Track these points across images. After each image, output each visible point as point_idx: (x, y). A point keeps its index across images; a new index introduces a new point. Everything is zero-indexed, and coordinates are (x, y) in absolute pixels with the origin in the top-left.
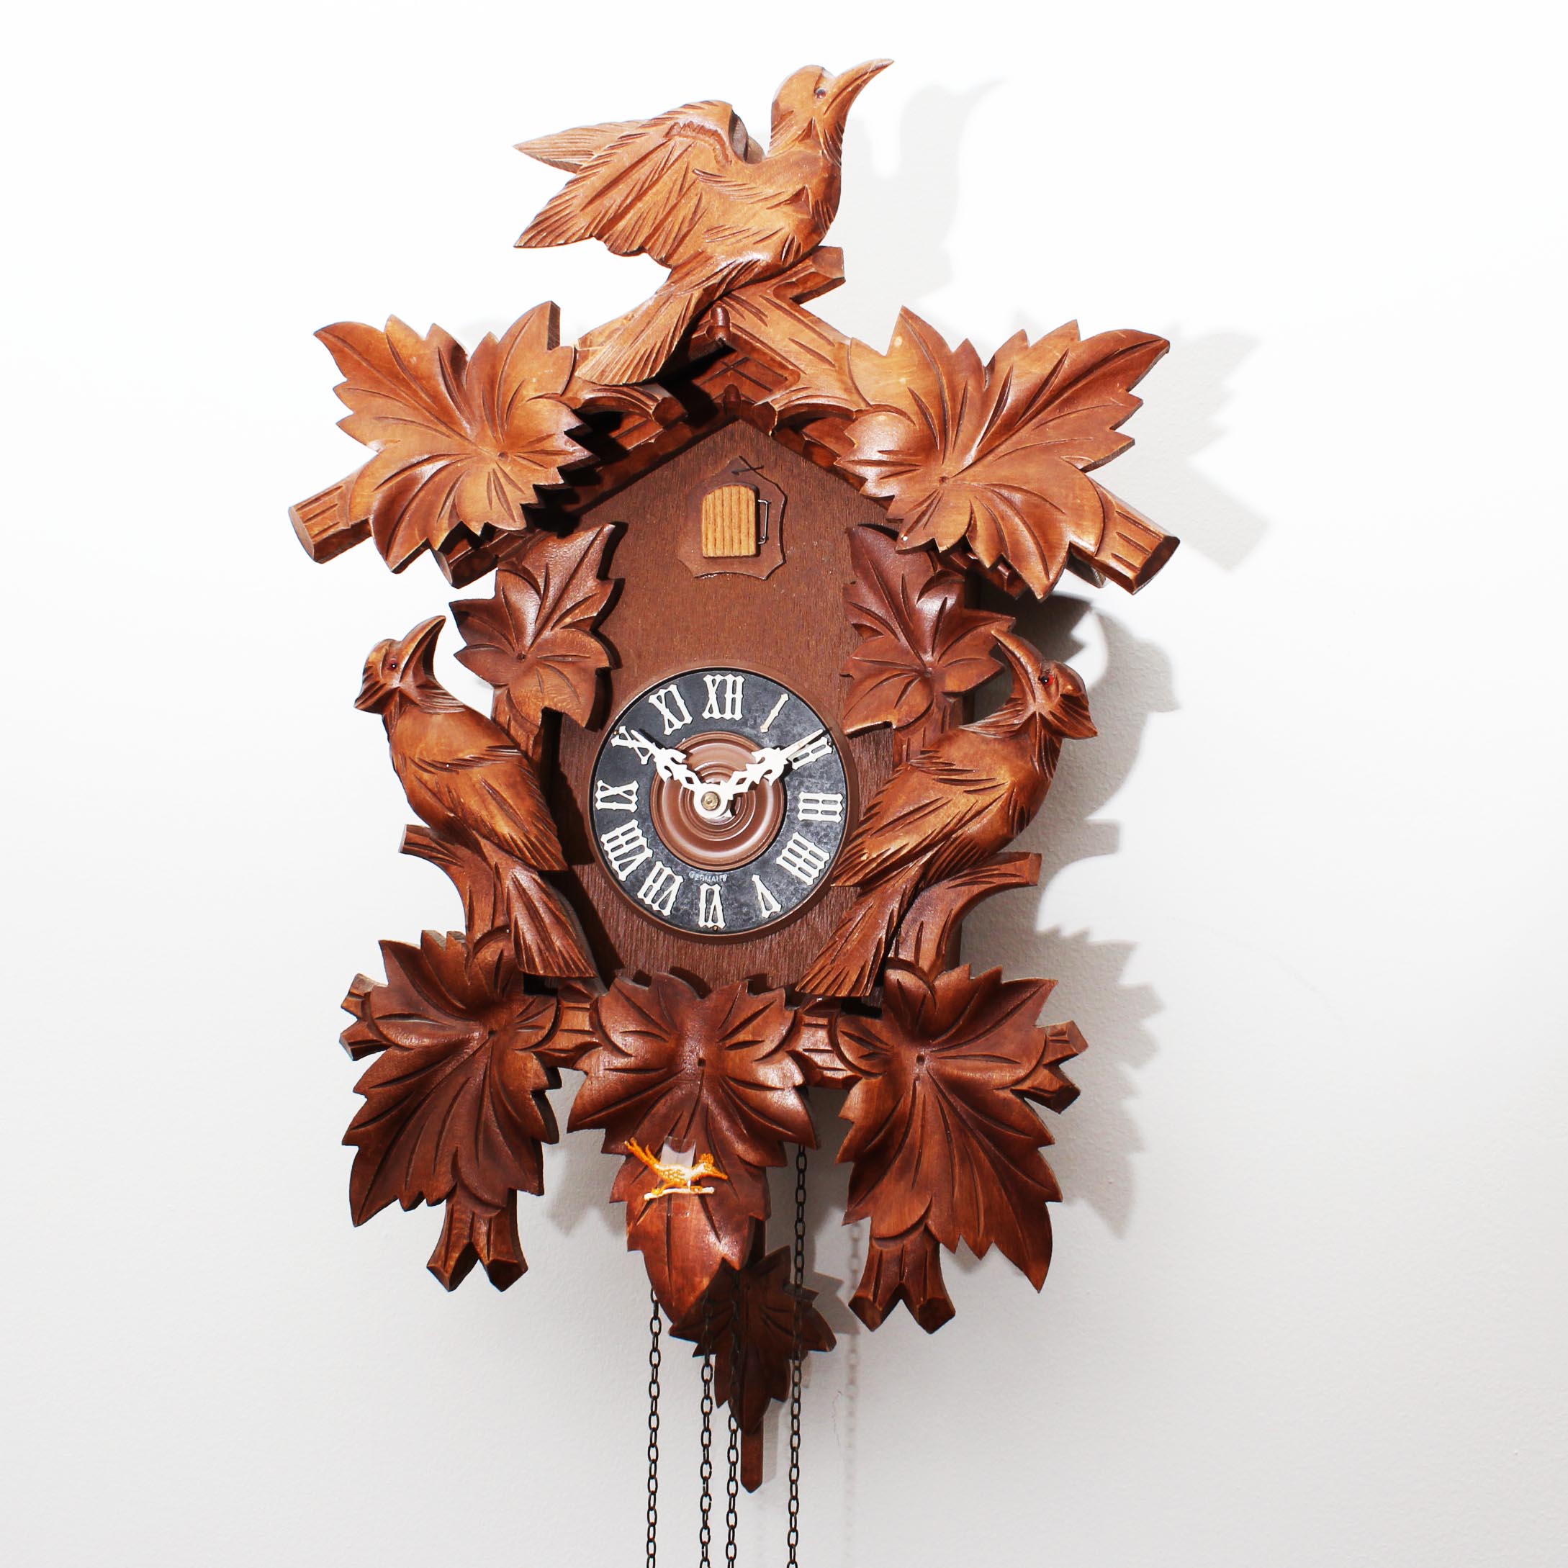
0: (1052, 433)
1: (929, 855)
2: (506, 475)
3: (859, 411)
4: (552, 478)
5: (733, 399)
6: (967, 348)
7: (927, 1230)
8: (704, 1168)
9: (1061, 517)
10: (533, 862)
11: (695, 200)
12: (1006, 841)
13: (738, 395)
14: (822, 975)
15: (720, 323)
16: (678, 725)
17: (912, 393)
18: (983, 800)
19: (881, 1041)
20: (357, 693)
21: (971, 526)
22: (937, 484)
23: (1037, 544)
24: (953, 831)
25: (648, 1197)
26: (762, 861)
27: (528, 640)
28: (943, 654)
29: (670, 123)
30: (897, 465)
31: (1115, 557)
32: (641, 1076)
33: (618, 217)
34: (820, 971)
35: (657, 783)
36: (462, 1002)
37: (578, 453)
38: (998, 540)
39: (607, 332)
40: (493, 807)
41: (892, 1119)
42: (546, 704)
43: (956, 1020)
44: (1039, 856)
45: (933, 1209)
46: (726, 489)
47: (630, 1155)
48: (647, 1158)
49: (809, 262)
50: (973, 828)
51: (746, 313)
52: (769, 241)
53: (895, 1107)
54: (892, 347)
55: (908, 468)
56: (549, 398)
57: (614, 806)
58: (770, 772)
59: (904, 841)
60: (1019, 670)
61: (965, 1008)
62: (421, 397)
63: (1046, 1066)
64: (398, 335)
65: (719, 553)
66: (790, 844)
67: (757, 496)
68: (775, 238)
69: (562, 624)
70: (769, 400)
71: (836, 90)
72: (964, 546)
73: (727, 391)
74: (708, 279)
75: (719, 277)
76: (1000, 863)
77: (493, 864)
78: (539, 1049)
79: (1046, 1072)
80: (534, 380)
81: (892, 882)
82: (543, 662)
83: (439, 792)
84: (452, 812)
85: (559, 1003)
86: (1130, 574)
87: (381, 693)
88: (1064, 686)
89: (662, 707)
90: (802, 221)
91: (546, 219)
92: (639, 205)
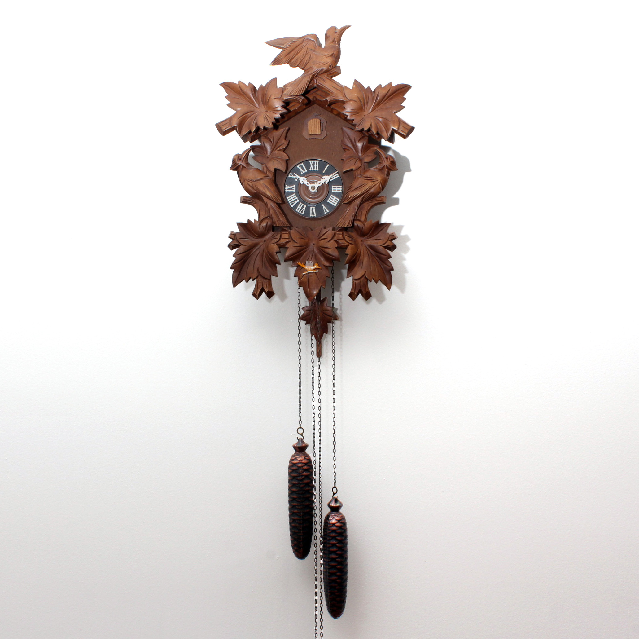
0: (388, 105)
1: (363, 196)
2: (267, 116)
3: (346, 101)
4: (278, 116)
5: (315, 99)
6: (369, 88)
7: (365, 277)
8: (315, 267)
9: (390, 123)
10: (275, 201)
11: (310, 55)
12: (379, 193)
13: (316, 99)
14: (341, 223)
15: (315, 82)
16: (304, 172)
17: (358, 97)
18: (375, 183)
19: (353, 237)
20: (230, 166)
21: (371, 125)
22: (363, 116)
23: (385, 129)
24: (368, 190)
25: (303, 274)
26: (325, 201)
27: (269, 154)
28: (363, 154)
29: (303, 38)
30: (354, 112)
31: (402, 131)
32: (301, 248)
33: (292, 59)
34: (340, 222)
35: (300, 184)
36: (257, 234)
37: (284, 111)
38: (377, 128)
39: (290, 84)
40: (266, 189)
41: (357, 254)
42: (275, 167)
43: (370, 232)
44: (386, 197)
45: (366, 272)
46: (313, 120)
47: (298, 266)
48: (303, 266)
49: (334, 69)
50: (372, 190)
51: (321, 80)
52: (326, 65)
53: (357, 251)
54: (353, 87)
55: (356, 113)
56: (278, 99)
57: (290, 191)
58: (326, 181)
59: (358, 193)
60: (381, 156)
61: (371, 230)
62: (247, 99)
63: (390, 240)
64: (241, 85)
65: (312, 134)
66: (330, 197)
67: (320, 121)
68: (328, 64)
69: (277, 150)
70: (327, 99)
71: (339, 32)
72: (369, 130)
73: (314, 97)
74: (313, 73)
75: (316, 72)
76: (378, 198)
77: (266, 202)
78: (277, 243)
79: (390, 242)
80: (274, 95)
81: (355, 202)
82: (273, 158)
83: (253, 186)
84: (256, 191)
85: (281, 233)
86: (405, 134)
87: (237, 165)
88: (391, 159)
89: (300, 168)
90: (333, 60)
91: (276, 60)
92: (297, 56)
